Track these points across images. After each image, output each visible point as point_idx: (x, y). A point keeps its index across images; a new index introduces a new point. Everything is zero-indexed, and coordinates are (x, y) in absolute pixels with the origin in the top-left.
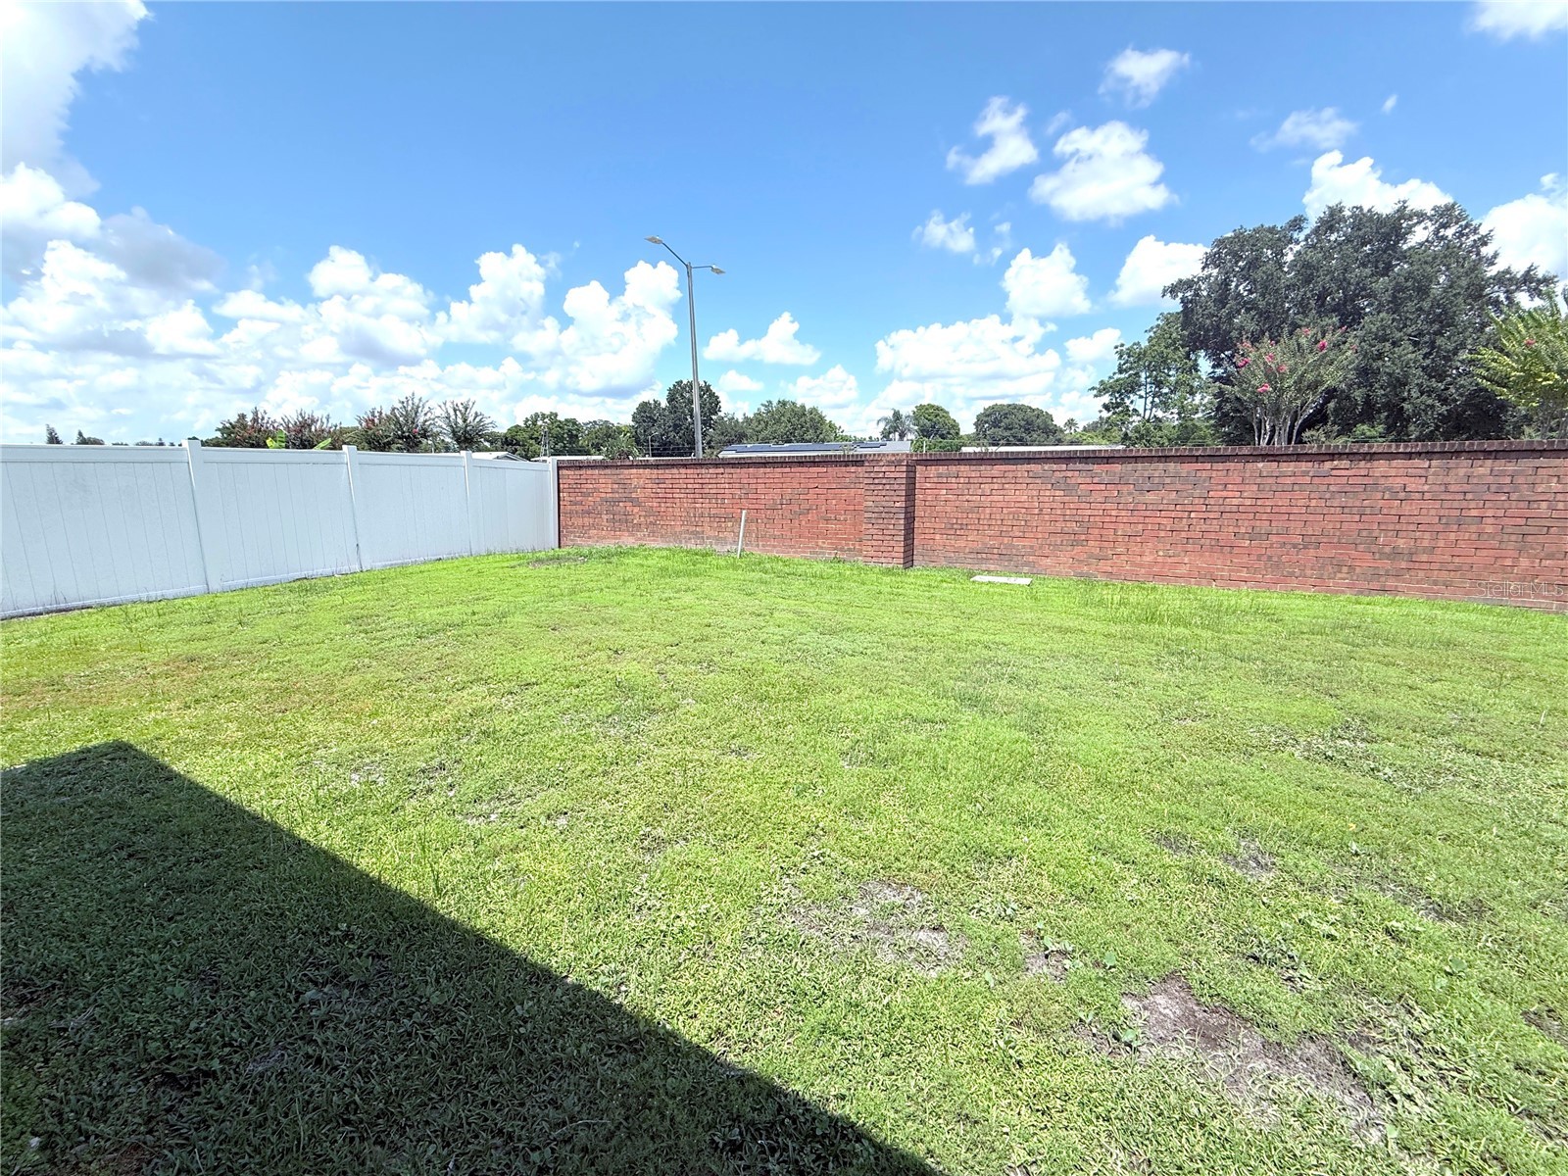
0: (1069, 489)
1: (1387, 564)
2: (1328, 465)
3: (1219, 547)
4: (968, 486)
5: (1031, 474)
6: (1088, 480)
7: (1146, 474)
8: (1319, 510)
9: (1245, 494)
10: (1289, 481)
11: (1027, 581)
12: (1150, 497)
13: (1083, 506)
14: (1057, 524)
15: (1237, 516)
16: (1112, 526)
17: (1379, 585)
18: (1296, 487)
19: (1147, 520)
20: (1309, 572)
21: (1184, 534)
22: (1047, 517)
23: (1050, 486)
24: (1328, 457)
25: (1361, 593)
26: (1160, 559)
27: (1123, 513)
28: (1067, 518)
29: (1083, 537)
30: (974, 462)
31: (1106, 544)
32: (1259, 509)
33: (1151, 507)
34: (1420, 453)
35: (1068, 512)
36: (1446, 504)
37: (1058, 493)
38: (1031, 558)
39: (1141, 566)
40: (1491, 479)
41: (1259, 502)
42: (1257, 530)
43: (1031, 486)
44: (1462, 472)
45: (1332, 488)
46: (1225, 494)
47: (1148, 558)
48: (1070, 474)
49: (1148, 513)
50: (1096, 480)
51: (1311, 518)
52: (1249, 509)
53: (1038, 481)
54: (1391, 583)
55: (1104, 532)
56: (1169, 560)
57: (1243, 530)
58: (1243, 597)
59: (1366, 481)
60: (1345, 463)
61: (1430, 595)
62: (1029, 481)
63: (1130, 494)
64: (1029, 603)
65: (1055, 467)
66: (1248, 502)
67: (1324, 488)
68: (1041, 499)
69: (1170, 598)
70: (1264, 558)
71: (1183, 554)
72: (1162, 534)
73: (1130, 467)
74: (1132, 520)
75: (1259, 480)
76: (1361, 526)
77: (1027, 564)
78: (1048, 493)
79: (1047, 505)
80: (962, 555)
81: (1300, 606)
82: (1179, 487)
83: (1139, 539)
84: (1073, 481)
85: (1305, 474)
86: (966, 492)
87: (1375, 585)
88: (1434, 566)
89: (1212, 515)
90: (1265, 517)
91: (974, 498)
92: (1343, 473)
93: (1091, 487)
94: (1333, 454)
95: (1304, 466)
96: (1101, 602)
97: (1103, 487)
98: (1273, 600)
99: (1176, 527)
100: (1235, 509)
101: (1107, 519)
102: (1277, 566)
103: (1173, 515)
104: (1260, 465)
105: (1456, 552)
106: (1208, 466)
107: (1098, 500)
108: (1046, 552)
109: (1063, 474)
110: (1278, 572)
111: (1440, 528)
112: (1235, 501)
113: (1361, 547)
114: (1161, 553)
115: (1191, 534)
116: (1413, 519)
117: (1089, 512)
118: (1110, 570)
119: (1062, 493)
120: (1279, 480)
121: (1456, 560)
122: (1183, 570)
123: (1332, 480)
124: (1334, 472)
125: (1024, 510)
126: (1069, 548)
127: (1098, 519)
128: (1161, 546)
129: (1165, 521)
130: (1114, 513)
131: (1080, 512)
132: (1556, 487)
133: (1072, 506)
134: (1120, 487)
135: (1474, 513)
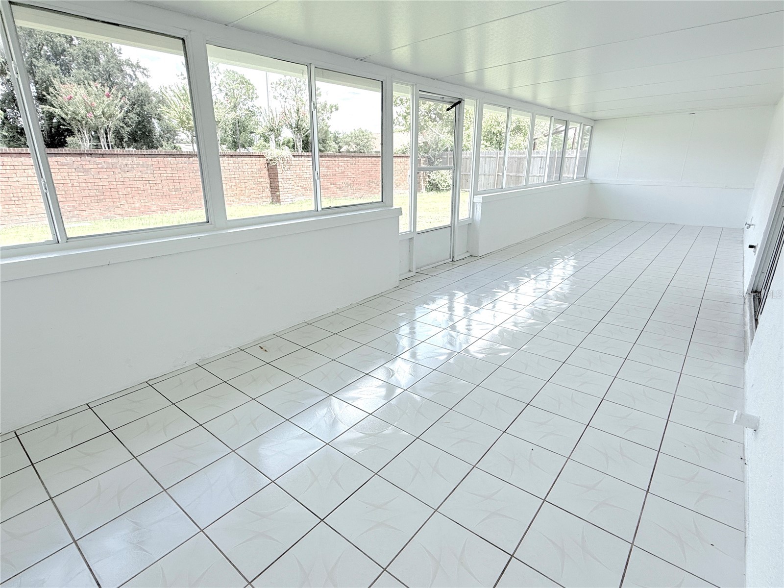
0: (86, 172)
4: (15, 171)
5: (59, 163)
6: (96, 166)
9: (168, 172)
10: (181, 165)
12: (128, 175)
14: (85, 191)
15: (167, 181)
16: (116, 190)
18: (184, 169)
19: (131, 186)
21: (149, 192)
22: (78, 188)
23: (74, 170)
24: (190, 156)
26: (143, 204)
27: (119, 183)
28: (90, 188)
29: (102, 197)
30: (15, 155)
31: (115, 200)
32: (175, 178)
33: (131, 179)
35: (89, 184)
36: (226, 173)
37: (80, 174)
38: (76, 213)
39: (135, 208)
41: (174, 175)
42: (176, 187)
43: (61, 170)
46: (160, 172)
47: (137, 205)
48: (84, 163)
49: (131, 183)
50: (100, 166)
51: (192, 181)
52: (171, 178)
53: (65, 167)
55: (112, 194)
56: (147, 204)
57: (171, 188)
62: (60, 167)
63: (119, 173)
66: (170, 175)
67: (192, 169)
68: (71, 178)
70: (182, 199)
71: (151, 200)
72: (140, 192)
74: (124, 186)
75: (171, 166)
77: (73, 216)
78: (73, 174)
79: (76, 181)
80: (25, 217)
82: (141, 169)
83: (130, 196)
84: (87, 167)
85: (185, 163)
86: (14, 175)
89: (158, 182)
90: (177, 181)
91: (22, 179)
93: (98, 170)
97: (105, 170)
99: (145, 188)
100: (165, 178)
101: (112, 187)
102: (187, 201)
103: (142, 182)
104: (169, 159)
105: (232, 190)
106: (150, 159)
107: (104, 177)
108: (84, 208)
109: (79, 163)
112: (165, 175)
114: (142, 201)
115: (152, 191)
117: (101, 184)
118: (121, 213)
119: (82, 174)
120: (178, 165)
122: (154, 208)
123: (194, 165)
124: (194, 162)
125: (62, 185)
126: (97, 204)
127: (107, 187)
128: (141, 198)
129: (139, 186)
130: (115, 183)
131: (96, 184)
132: (248, 167)
133: (91, 181)
134: (113, 170)
135: (233, 176)
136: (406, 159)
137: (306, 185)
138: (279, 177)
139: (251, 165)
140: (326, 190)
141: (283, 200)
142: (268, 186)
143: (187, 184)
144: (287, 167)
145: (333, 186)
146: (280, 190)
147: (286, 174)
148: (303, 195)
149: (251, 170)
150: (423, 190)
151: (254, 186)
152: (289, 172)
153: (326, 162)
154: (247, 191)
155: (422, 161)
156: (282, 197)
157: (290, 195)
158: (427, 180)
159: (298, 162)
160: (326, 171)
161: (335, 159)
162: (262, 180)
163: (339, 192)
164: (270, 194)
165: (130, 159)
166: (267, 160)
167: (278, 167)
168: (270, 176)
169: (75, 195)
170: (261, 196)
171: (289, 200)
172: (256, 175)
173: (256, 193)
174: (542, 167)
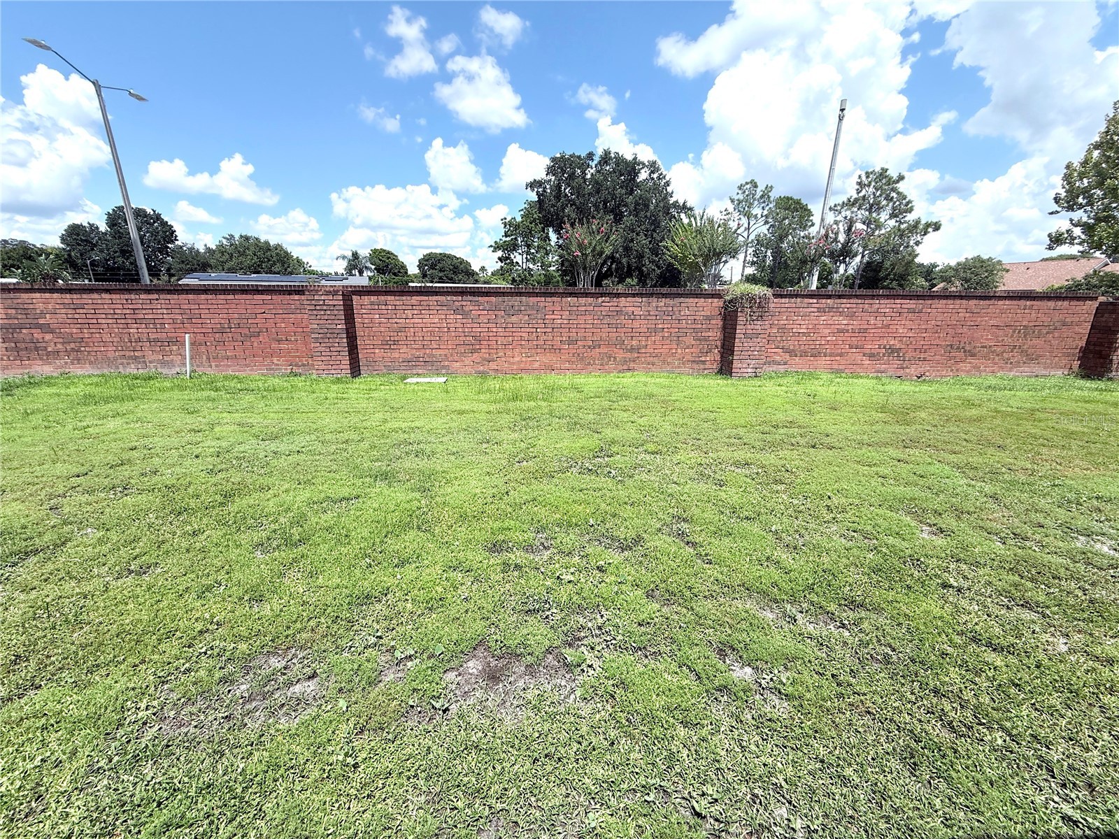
0: (466, 315)
1: (628, 355)
2: (600, 300)
3: (553, 349)
4: (395, 312)
5: (439, 303)
6: (477, 308)
7: (510, 304)
8: (598, 326)
9: (563, 317)
10: (583, 308)
11: (444, 379)
12: (514, 319)
13: (475, 325)
14: (461, 338)
15: (561, 330)
16: (495, 338)
17: (627, 367)
18: (587, 313)
19: (514, 334)
20: (597, 362)
21: (535, 343)
22: (453, 334)
23: (453, 312)
25: (620, 372)
26: (524, 359)
27: (500, 330)
28: (466, 334)
29: (478, 347)
30: (398, 294)
31: (492, 351)
32: (571, 326)
33: (515, 326)
34: (637, 294)
35: (466, 330)
36: (650, 322)
37: (459, 317)
38: (446, 363)
39: (513, 364)
40: (664, 309)
41: (571, 322)
42: (571, 339)
43: (440, 312)
44: (654, 304)
45: (603, 313)
46: (553, 317)
47: (517, 359)
48: (464, 303)
49: (514, 330)
50: (481, 308)
51: (595, 330)
52: (566, 326)
53: (444, 308)
54: (632, 365)
55: (490, 343)
56: (529, 359)
57: (564, 339)
58: (564, 380)
59: (618, 309)
60: (607, 299)
61: (647, 370)
62: (438, 308)
63: (502, 317)
64: (443, 395)
65: (454, 298)
66: (565, 322)
67: (599, 313)
68: (448, 321)
69: (530, 383)
70: (576, 355)
71: (535, 355)
72: (523, 343)
73: (500, 299)
74: (505, 334)
76: (617, 334)
77: (444, 367)
78: (452, 317)
79: (452, 325)
80: (397, 364)
81: (593, 382)
82: (529, 312)
83: (511, 347)
84: (467, 308)
86: (394, 316)
87: (625, 367)
88: (648, 355)
89: (548, 330)
90: (574, 330)
91: (401, 321)
92: (607, 304)
93: (479, 312)
94: (601, 294)
95: (590, 300)
96: (489, 390)
97: (486, 312)
98: (580, 380)
99: (530, 338)
100: (559, 326)
101: (491, 334)
102: (582, 359)
103: (528, 330)
104: (569, 299)
105: (655, 347)
106: (543, 299)
107: (484, 321)
108: (456, 358)
109: (460, 303)
110: (582, 363)
111: (648, 334)
112: (559, 321)
113: (618, 347)
114: (524, 355)
115: (539, 343)
116: (638, 330)
117: (479, 330)
118: (496, 368)
119: (461, 317)
120: (579, 308)
121: (656, 351)
122: (536, 365)
123: (602, 309)
124: (603, 304)
125: (437, 329)
126: (470, 355)
127: (485, 334)
128: (523, 351)
129: (524, 335)
130: (494, 330)
131: (474, 330)
132: (688, 313)
133: (468, 326)
134: (496, 312)
135: (660, 326)
137: (794, 345)
138: (738, 331)
139: (696, 309)
140: (838, 358)
141: (738, 370)
142: (719, 343)
143: (587, 334)
144: (757, 314)
145: (854, 350)
146: (735, 353)
147: (752, 327)
148: (785, 364)
149: (693, 318)
151: (694, 342)
152: (759, 323)
153: (848, 306)
154: (679, 351)
156: (736, 364)
157: (754, 362)
159: (786, 305)
160: (845, 322)
161: (871, 301)
162: (710, 334)
163: (868, 362)
164: (718, 358)
165: (518, 298)
166: (725, 302)
167: (739, 314)
168: (724, 328)
169: (449, 342)
170: (703, 359)
171: (749, 370)
172: (700, 326)
173: (694, 355)
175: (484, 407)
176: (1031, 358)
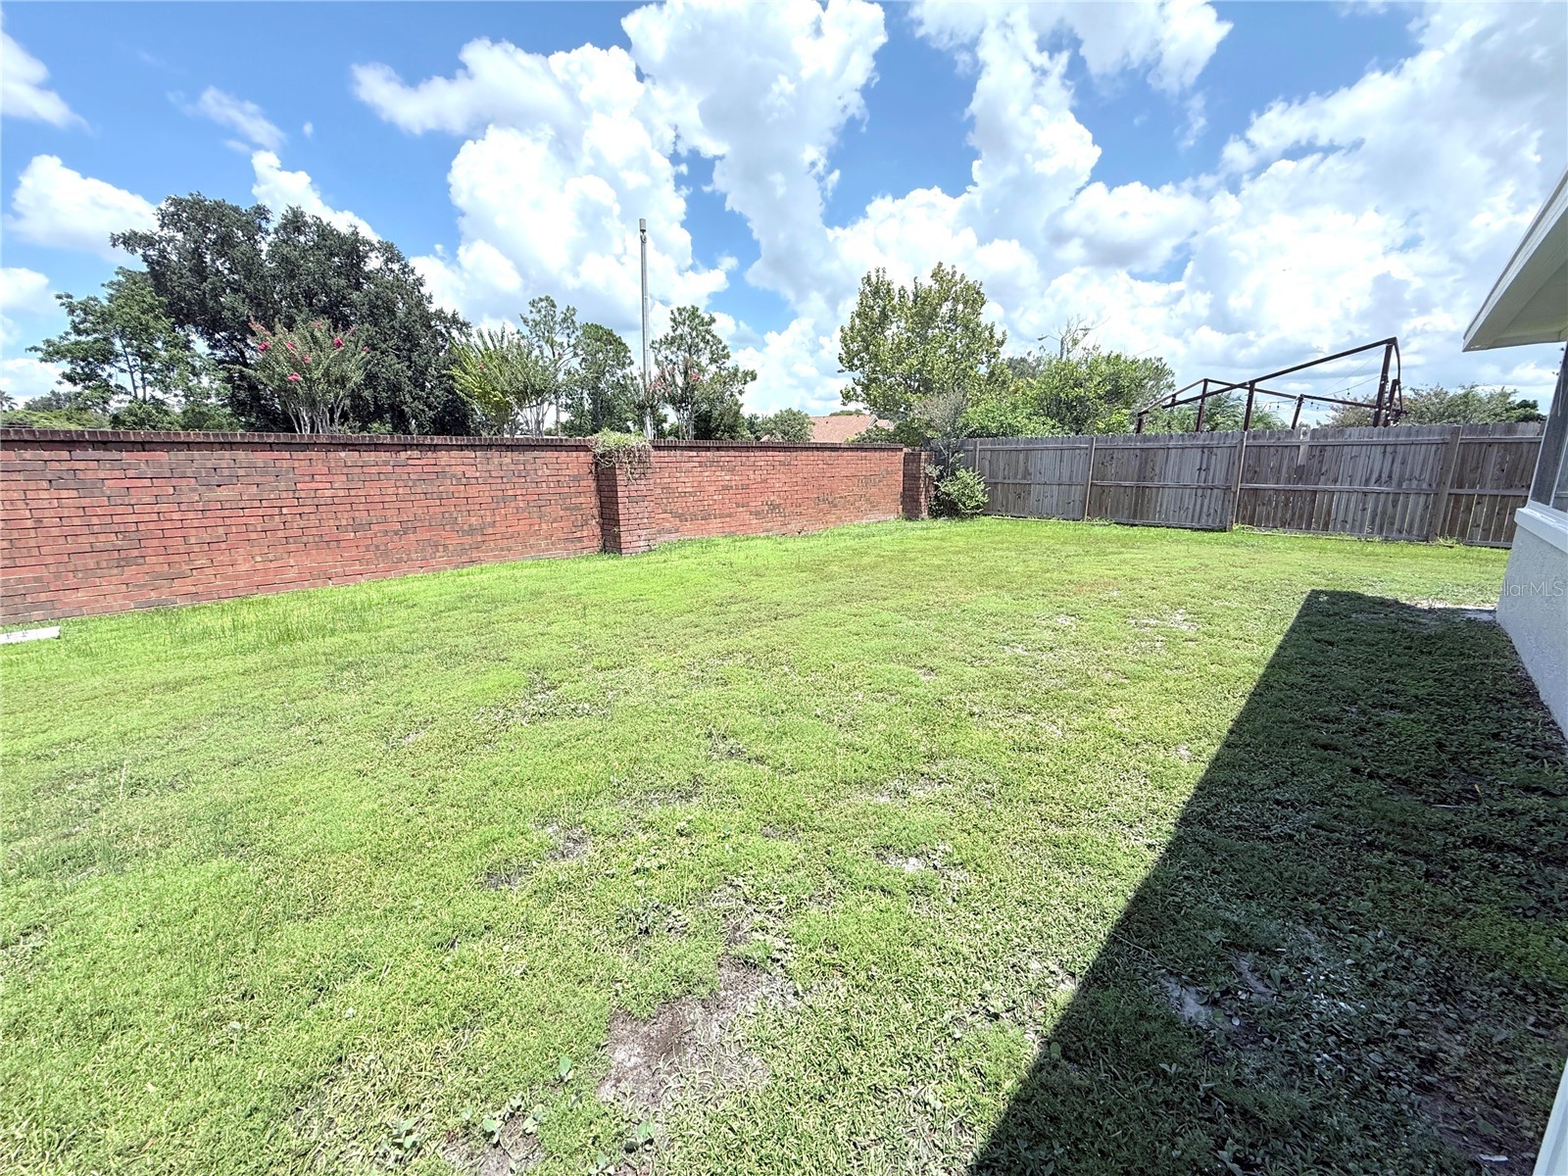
0: (82, 487)
1: (468, 540)
2: (403, 455)
3: (325, 543)
6: (118, 474)
7: (209, 464)
8: (407, 498)
9: (336, 485)
10: (374, 470)
11: (52, 632)
12: (223, 493)
13: (120, 510)
14: (80, 539)
15: (334, 508)
16: (179, 533)
17: (468, 557)
18: (382, 477)
19: (228, 521)
20: (414, 556)
21: (280, 534)
22: (55, 532)
23: (45, 485)
24: (401, 448)
25: (457, 567)
26: (259, 566)
27: (191, 515)
28: (96, 529)
29: (135, 553)
31: (176, 558)
32: (354, 500)
33: (228, 505)
34: (467, 446)
35: (95, 520)
36: (494, 487)
37: (64, 494)
38: (43, 597)
39: (237, 578)
40: (513, 467)
41: (353, 493)
42: (358, 521)
44: (496, 461)
45: (412, 477)
46: (314, 485)
47: (244, 567)
48: (79, 465)
49: (227, 513)
50: (130, 473)
51: (403, 505)
52: (345, 500)
53: (15, 476)
54: (475, 555)
55: (169, 542)
56: (272, 565)
57: (344, 523)
58: (364, 591)
59: (436, 469)
60: (416, 454)
61: (501, 559)
63: (194, 490)
64: (77, 663)
65: (46, 455)
66: (341, 493)
67: (405, 477)
68: (33, 504)
69: (296, 607)
70: (372, 548)
71: (286, 556)
72: (254, 536)
73: (183, 455)
74: (206, 522)
75: (345, 471)
76: (443, 509)
77: (36, 606)
78: (44, 495)
79: (49, 513)
81: (427, 587)
82: (258, 480)
83: (223, 546)
84: (90, 475)
85: (386, 463)
87: (465, 558)
88: (498, 536)
89: (306, 510)
90: (361, 507)
92: (417, 462)
93: (127, 483)
94: (405, 445)
95: (384, 456)
96: (206, 633)
97: (147, 482)
98: (394, 587)
99: (269, 525)
100: (329, 501)
101: (168, 525)
102: (386, 553)
103: (261, 512)
104: (343, 454)
105: (508, 523)
106: (287, 455)
107: (145, 500)
108: (72, 581)
109: (65, 466)
110: (386, 560)
111: (494, 506)
112: (328, 493)
113: (448, 527)
114: (259, 559)
115: (289, 533)
116: (477, 500)
117: (134, 518)
118: (193, 589)
119: (74, 494)
120: (365, 470)
121: (509, 529)
122: (292, 574)
123: (410, 469)
124: (410, 462)
126: (115, 571)
127: (152, 526)
128: (256, 550)
129: (252, 521)
130: (175, 516)
131: (116, 519)
132: (548, 472)
133: (99, 511)
134: (174, 482)
135: (510, 493)
136: (890, 453)
137: (682, 508)
138: (620, 494)
139: (557, 466)
140: (728, 519)
141: (628, 545)
142: (595, 512)
143: (389, 513)
144: (639, 471)
145: (741, 509)
146: (621, 523)
147: (636, 487)
148: (677, 531)
149: (555, 479)
150: (925, 514)
151: (562, 513)
152: (643, 482)
153: (727, 459)
154: (544, 526)
155: (923, 457)
156: (624, 537)
157: (645, 532)
158: (933, 493)
159: (667, 460)
160: (728, 478)
161: (747, 454)
162: (582, 500)
163: (755, 521)
164: (598, 531)
165: (227, 454)
166: (595, 456)
167: (618, 472)
168: (599, 490)
169: (44, 550)
170: (578, 534)
171: (642, 543)
172: (567, 490)
173: (565, 530)
174: (1204, 467)
175: (225, 664)
176: (874, 506)
